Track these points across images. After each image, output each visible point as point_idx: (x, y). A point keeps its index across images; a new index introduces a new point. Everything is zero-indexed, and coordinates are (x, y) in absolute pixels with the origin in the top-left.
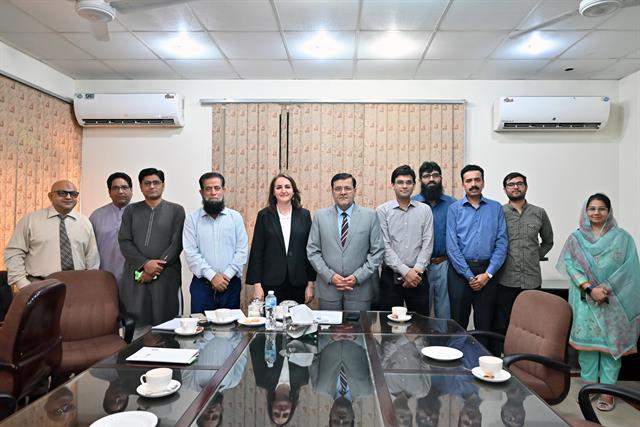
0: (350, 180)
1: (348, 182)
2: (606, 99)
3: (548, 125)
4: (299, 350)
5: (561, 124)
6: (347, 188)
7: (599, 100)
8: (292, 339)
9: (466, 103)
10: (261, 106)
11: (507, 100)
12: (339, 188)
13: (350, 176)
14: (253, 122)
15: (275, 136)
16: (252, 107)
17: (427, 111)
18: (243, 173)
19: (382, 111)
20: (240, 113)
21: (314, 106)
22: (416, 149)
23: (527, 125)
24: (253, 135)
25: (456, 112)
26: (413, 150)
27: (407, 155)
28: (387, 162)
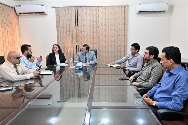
2: (168, 4)
3: (151, 12)
5: (155, 11)
7: (166, 4)
9: (128, 6)
10: (69, 8)
11: (139, 5)
14: (67, 12)
15: (74, 17)
16: (67, 8)
17: (117, 8)
18: (65, 27)
19: (104, 9)
20: (63, 10)
21: (85, 7)
22: (114, 19)
23: (145, 12)
24: (67, 16)
25: (125, 8)
26: (113, 20)
27: (111, 21)
28: (106, 23)
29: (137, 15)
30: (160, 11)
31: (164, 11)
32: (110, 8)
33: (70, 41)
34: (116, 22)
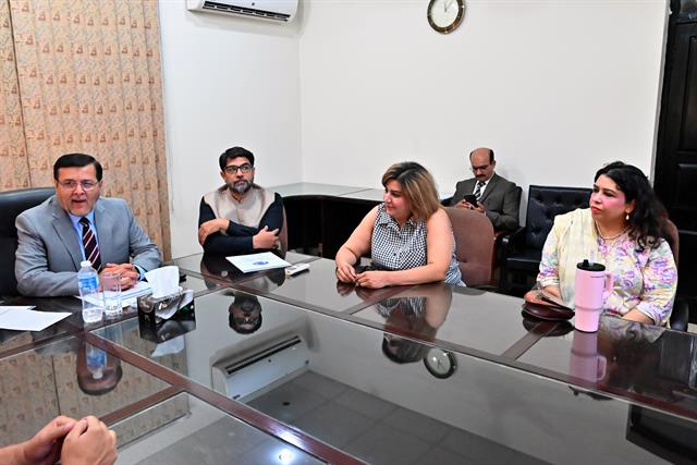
0: (91, 167)
1: (87, 172)
3: (245, 9)
5: (258, 11)
6: (84, 183)
12: (70, 183)
13: (91, 160)
23: (226, 7)
27: (85, 32)
28: (53, 42)
30: (271, 14)
31: (285, 17)
34: (110, 39)
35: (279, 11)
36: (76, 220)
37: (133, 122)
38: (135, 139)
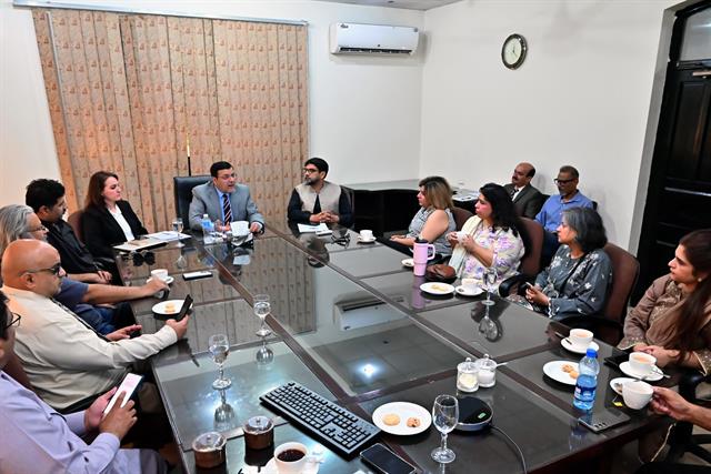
2: (416, 30)
3: (373, 50)
4: (240, 253)
5: (383, 50)
7: (411, 30)
8: (235, 247)
9: (308, 25)
10: (96, 15)
11: (343, 26)
14: (89, 33)
15: (117, 51)
16: (85, 15)
17: (274, 31)
18: (85, 93)
19: (231, 29)
20: (71, 21)
21: (159, 18)
22: (266, 69)
23: (358, 49)
24: (91, 49)
25: (299, 33)
26: (262, 70)
27: (258, 76)
28: (239, 83)
29: (335, 57)
30: (397, 51)
31: (408, 52)
32: (252, 29)
33: (110, 146)
34: (274, 78)
35: (404, 48)
36: (221, 194)
37: (286, 133)
38: (288, 144)
